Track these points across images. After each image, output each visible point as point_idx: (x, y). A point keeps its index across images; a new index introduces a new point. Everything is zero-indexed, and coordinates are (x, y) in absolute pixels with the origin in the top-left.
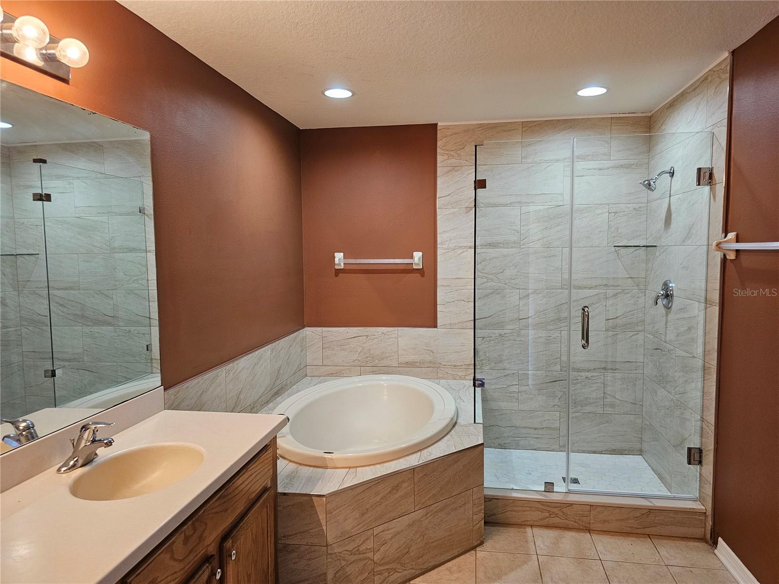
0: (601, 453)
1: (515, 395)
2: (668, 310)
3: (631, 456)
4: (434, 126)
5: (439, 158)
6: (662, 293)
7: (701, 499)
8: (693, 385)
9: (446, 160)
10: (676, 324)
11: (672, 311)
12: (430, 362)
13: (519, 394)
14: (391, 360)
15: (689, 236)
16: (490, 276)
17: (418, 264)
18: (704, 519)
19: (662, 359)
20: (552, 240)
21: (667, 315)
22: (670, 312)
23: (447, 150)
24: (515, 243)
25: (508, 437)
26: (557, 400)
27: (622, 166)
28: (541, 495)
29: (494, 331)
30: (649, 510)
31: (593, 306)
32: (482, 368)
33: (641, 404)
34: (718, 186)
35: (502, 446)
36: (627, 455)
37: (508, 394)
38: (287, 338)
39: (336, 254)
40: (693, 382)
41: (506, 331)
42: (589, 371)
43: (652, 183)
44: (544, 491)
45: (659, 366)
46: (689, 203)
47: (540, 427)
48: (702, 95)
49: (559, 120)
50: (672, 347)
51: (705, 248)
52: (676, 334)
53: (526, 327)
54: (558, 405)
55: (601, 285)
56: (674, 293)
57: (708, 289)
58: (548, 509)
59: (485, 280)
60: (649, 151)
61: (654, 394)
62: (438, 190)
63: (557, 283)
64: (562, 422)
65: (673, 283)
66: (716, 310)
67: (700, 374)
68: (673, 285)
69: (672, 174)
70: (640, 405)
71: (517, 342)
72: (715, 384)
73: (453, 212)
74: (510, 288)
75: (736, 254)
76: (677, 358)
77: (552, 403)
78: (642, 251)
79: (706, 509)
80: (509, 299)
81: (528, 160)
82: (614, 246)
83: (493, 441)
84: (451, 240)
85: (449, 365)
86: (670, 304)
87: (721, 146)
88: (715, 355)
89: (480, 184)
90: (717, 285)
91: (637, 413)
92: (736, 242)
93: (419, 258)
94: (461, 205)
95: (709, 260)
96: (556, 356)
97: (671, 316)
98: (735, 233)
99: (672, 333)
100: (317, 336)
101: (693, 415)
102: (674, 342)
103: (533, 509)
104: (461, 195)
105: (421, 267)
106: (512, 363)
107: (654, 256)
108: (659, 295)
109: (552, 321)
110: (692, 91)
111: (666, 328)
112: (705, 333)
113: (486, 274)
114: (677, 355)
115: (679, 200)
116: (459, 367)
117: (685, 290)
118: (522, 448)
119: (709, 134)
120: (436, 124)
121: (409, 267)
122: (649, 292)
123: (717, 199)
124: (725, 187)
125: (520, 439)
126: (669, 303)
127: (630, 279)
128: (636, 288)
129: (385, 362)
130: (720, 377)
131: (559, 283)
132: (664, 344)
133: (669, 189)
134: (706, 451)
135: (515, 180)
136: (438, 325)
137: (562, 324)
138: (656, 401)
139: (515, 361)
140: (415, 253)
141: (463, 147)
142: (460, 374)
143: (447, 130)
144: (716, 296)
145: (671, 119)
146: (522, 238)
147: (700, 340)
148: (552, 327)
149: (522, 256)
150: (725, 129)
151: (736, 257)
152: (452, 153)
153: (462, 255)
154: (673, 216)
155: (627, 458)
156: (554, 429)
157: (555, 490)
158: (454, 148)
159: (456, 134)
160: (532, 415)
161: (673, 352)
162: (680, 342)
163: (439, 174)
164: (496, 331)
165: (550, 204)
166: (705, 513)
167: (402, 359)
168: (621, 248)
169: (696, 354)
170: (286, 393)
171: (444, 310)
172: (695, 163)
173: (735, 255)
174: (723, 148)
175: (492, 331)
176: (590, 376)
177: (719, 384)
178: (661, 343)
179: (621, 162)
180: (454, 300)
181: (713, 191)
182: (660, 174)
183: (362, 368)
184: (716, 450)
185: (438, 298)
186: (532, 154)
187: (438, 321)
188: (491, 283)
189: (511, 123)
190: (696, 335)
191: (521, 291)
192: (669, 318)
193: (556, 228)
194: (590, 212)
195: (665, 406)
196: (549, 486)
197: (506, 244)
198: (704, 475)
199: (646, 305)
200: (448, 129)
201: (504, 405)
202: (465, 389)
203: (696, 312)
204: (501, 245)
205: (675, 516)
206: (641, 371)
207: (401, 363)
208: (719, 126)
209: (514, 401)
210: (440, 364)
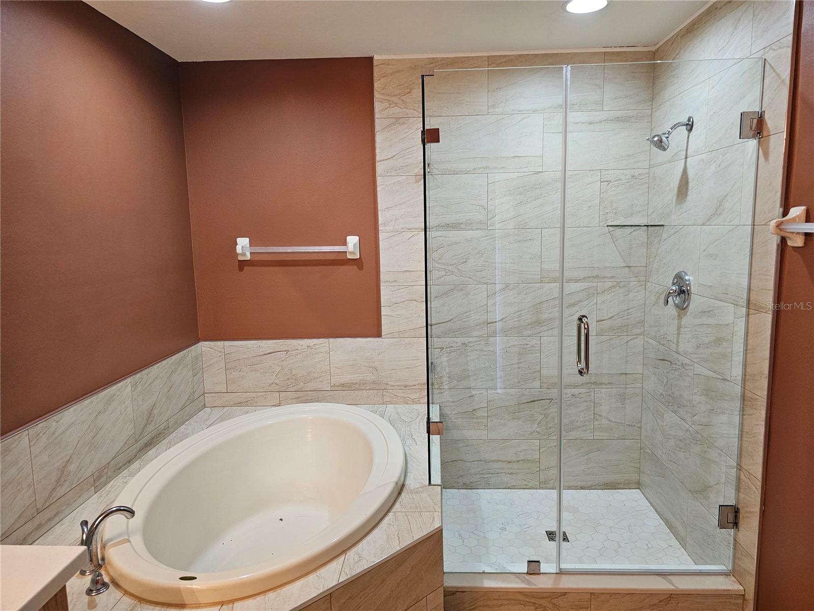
0: (590, 488)
1: (484, 420)
2: (682, 312)
3: (628, 490)
4: (368, 62)
5: (377, 106)
6: (674, 288)
7: (735, 573)
8: (724, 418)
9: (387, 109)
10: (696, 331)
11: (688, 313)
12: (374, 383)
13: (489, 419)
14: (320, 381)
15: (719, 212)
16: (450, 268)
17: (353, 253)
18: (742, 602)
19: (672, 373)
20: (528, 218)
21: (680, 317)
22: (685, 315)
23: (388, 95)
24: (481, 224)
25: (475, 474)
26: (536, 425)
27: (617, 119)
28: (523, 582)
29: (456, 339)
30: (669, 595)
31: (580, 304)
32: (441, 387)
33: (640, 426)
34: (772, 139)
35: (468, 486)
36: (622, 489)
37: (474, 420)
38: (164, 362)
39: (239, 240)
40: (723, 413)
41: (471, 339)
42: (575, 387)
43: (664, 139)
44: (527, 573)
45: (667, 381)
46: (720, 165)
47: (516, 459)
48: (746, 7)
49: (536, 55)
50: (687, 361)
51: (749, 228)
52: (694, 345)
53: (494, 334)
54: (537, 432)
55: (590, 277)
56: (692, 288)
57: (751, 288)
58: (533, 600)
59: (444, 273)
60: (653, 99)
61: (659, 417)
62: (377, 151)
63: (535, 275)
64: (542, 452)
65: (691, 275)
66: (767, 319)
67: (738, 404)
68: (691, 278)
69: (690, 126)
70: (638, 427)
71: (485, 353)
72: (764, 423)
73: (399, 181)
74: (476, 283)
75: (806, 240)
76: (695, 376)
77: (530, 430)
78: (641, 233)
79: (745, 590)
80: (473, 297)
81: (497, 110)
82: (607, 226)
83: (457, 480)
84: (397, 219)
85: (398, 386)
86: (686, 304)
87: (780, 77)
88: (764, 384)
89: (430, 136)
90: (770, 283)
91: (634, 438)
92: (806, 222)
93: (354, 245)
94: (408, 172)
95: (754, 247)
96: (535, 369)
97: (684, 321)
98: (803, 208)
99: (688, 342)
100: (217, 353)
101: (723, 458)
102: (692, 355)
103: (512, 602)
104: (409, 158)
105: (358, 257)
106: (480, 380)
107: (660, 238)
108: (671, 291)
109: (528, 325)
111: (679, 334)
112: (746, 350)
113: (444, 264)
114: (695, 373)
115: (702, 163)
116: (411, 388)
117: (711, 286)
118: (493, 488)
119: (757, 62)
120: (371, 59)
121: (341, 257)
122: (652, 285)
123: (772, 157)
124: (786, 139)
125: (490, 475)
126: (684, 302)
127: (627, 270)
128: (634, 279)
129: (312, 385)
130: (770, 414)
131: (538, 275)
132: (676, 355)
133: (685, 148)
134: (746, 512)
135: (480, 138)
136: (383, 334)
137: (542, 328)
138: (662, 426)
139: (481, 378)
140: (348, 238)
141: (409, 90)
142: (413, 396)
143: (386, 66)
144: (768, 299)
145: (688, 50)
146: (490, 216)
147: (738, 358)
148: (529, 332)
149: (489, 241)
150: (788, 52)
151: (805, 243)
152: (395, 99)
153: (411, 239)
154: (691, 185)
155: (622, 493)
156: (533, 461)
157: (542, 571)
158: (397, 93)
159: (399, 71)
160: (504, 445)
161: (691, 367)
162: (702, 356)
163: (378, 127)
164: (458, 340)
165: (526, 169)
166: (744, 595)
167: (337, 380)
168: (615, 228)
169: (729, 376)
170: (167, 440)
171: (391, 314)
172: (732, 107)
173: (803, 241)
174: (783, 81)
175: (452, 339)
176: (577, 393)
177: (770, 424)
178: (670, 353)
179: (617, 114)
180: (402, 300)
181: (763, 146)
182: (675, 126)
183: (282, 394)
184: (763, 514)
185: (382, 298)
186: (502, 102)
187: (383, 328)
188: (451, 276)
189: (473, 58)
190: (730, 350)
191: (489, 286)
193: (533, 202)
194: (577, 181)
195: (676, 436)
196: (534, 566)
197: (468, 225)
198: (741, 542)
199: (647, 302)
200: (388, 65)
201: (469, 433)
202: (418, 420)
203: (730, 319)
204: (462, 226)
205: (704, 601)
206: (640, 386)
207: (334, 386)
208: (777, 48)
209: (482, 428)
210: (387, 384)
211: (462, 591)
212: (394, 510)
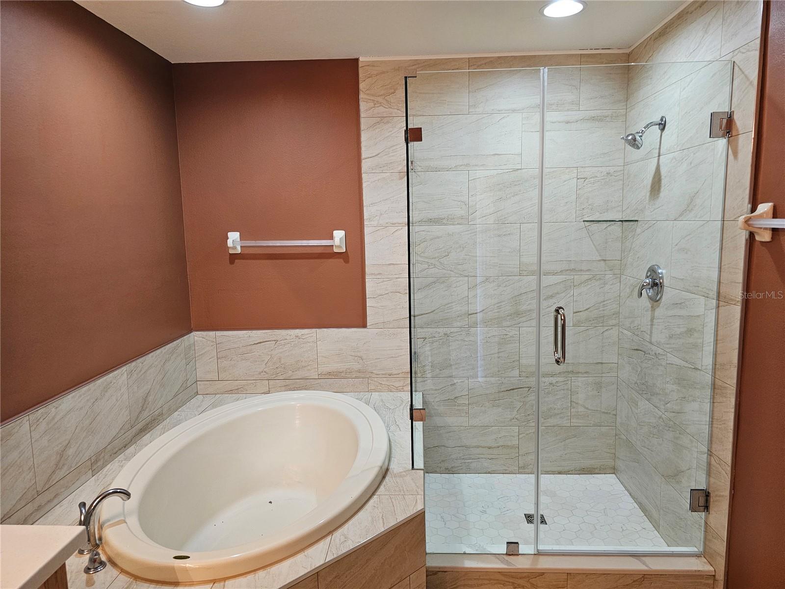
0: (567, 473)
1: (465, 408)
2: (655, 304)
3: (603, 475)
4: (353, 63)
5: (363, 106)
6: (647, 281)
7: (706, 554)
8: (695, 406)
9: (372, 108)
10: (668, 322)
11: (661, 305)
12: (359, 371)
13: (470, 406)
14: (308, 370)
15: (690, 208)
16: (433, 261)
17: (339, 247)
19: (646, 363)
20: (508, 213)
21: (653, 309)
22: (658, 307)
23: (373, 95)
24: (462, 219)
25: (456, 459)
26: (515, 412)
27: (593, 119)
28: (502, 562)
29: (438, 330)
30: (642, 575)
31: (558, 296)
32: (423, 376)
33: (615, 413)
34: (741, 139)
35: (450, 471)
36: (598, 474)
37: (456, 407)
38: (158, 352)
39: (230, 234)
40: (694, 401)
41: (452, 330)
42: (552, 375)
43: (638, 138)
44: (507, 554)
45: (641, 371)
46: (691, 163)
47: (496, 445)
48: (715, 12)
49: (515, 57)
50: (660, 351)
51: (718, 224)
52: (667, 335)
53: (475, 325)
54: (516, 419)
55: (566, 270)
56: (665, 281)
57: (721, 281)
58: (512, 580)
59: (426, 266)
60: (627, 99)
61: (634, 405)
62: (363, 149)
63: (514, 267)
64: (521, 438)
65: (664, 269)
66: (736, 311)
67: (708, 392)
68: (664, 271)
69: (662, 125)
70: (614, 415)
71: (466, 343)
72: (733, 410)
73: (384, 178)
74: (457, 276)
75: (773, 235)
76: (668, 365)
77: (509, 417)
78: (616, 228)
79: (715, 571)
80: (455, 289)
81: (477, 110)
82: (584, 221)
83: (439, 465)
84: (381, 214)
85: (383, 374)
86: (659, 296)
87: (748, 79)
88: (733, 373)
89: (413, 135)
90: (739, 276)
91: (609, 425)
92: (773, 218)
93: (341, 239)
94: (393, 169)
95: (724, 242)
96: (514, 358)
97: (659, 312)
98: (770, 204)
99: (661, 333)
100: (209, 342)
101: (694, 444)
102: (665, 346)
103: (491, 581)
104: (393, 156)
105: (345, 251)
106: (461, 369)
107: (634, 233)
108: (645, 284)
109: (508, 316)
110: (695, 10)
111: (652, 325)
112: (717, 340)
113: (426, 258)
114: (668, 362)
115: (674, 160)
116: (395, 376)
117: (682, 279)
118: (473, 472)
119: (727, 65)
120: (357, 60)
121: (328, 251)
122: (626, 278)
123: (740, 155)
124: (754, 138)
125: (471, 460)
126: (657, 294)
127: (602, 262)
128: (609, 272)
129: (300, 374)
130: (740, 401)
131: (517, 268)
132: (649, 345)
133: (658, 147)
134: (716, 496)
135: (461, 136)
136: (368, 324)
137: (521, 319)
138: (637, 414)
139: (463, 367)
140: (335, 232)
141: (393, 90)
142: (397, 384)
143: (371, 68)
144: (738, 292)
145: (661, 53)
146: (471, 211)
147: (709, 349)
148: (508, 323)
149: (470, 235)
150: (756, 55)
151: (772, 238)
152: (380, 99)
153: (395, 234)
154: (663, 182)
155: (597, 478)
156: (512, 447)
157: (520, 552)
158: (382, 92)
159: (383, 73)
160: (485, 431)
161: (664, 357)
162: (674, 346)
163: (363, 127)
164: (440, 330)
165: (505, 167)
166: (714, 576)
167: (324, 369)
168: (592, 223)
169: (700, 365)
170: (160, 426)
171: (376, 305)
173: (770, 236)
174: (751, 82)
175: (435, 330)
176: (554, 381)
177: (739, 411)
178: (644, 343)
179: (593, 113)
180: (386, 292)
181: (733, 146)
182: (648, 125)
183: (271, 382)
184: (733, 497)
185: (367, 290)
186: (482, 102)
187: (368, 319)
188: (433, 269)
189: (454, 60)
190: (701, 340)
191: (470, 278)
192: (656, 313)
193: (512, 198)
194: (554, 178)
195: (650, 423)
196: (513, 548)
197: (449, 220)
198: (712, 525)
199: (622, 294)
200: (373, 66)
201: (451, 420)
202: (402, 407)
203: (701, 310)
204: (444, 221)
205: (677, 581)
206: (615, 375)
207: (321, 374)
208: (744, 51)
209: (463, 415)
210: (372, 373)
211: (443, 571)
212: (378, 493)
